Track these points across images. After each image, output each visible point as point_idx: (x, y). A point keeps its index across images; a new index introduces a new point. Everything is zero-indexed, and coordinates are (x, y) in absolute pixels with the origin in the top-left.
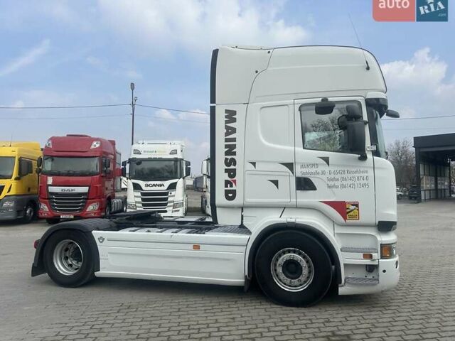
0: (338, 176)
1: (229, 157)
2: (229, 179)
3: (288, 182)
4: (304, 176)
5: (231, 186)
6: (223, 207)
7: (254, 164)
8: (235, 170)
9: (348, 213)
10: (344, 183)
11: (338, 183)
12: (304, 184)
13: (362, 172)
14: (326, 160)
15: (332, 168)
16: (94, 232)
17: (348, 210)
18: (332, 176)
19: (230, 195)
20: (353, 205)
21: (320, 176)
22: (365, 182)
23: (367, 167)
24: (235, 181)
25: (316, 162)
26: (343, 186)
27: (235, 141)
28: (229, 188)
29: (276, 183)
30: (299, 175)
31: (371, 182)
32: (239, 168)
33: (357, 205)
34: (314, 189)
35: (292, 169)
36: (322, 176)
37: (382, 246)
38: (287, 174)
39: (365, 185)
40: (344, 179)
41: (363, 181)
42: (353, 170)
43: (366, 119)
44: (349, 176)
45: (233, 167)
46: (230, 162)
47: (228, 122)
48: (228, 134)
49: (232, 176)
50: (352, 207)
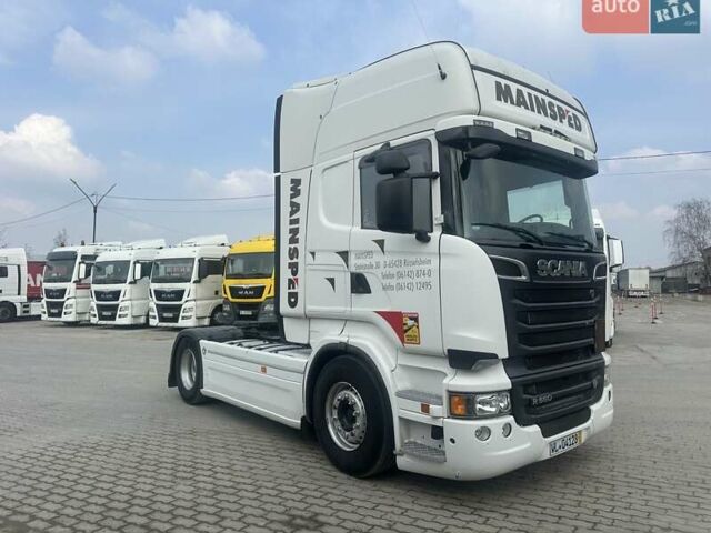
0: (394, 270)
1: (292, 246)
2: (292, 277)
3: (344, 282)
4: (358, 271)
5: (294, 288)
6: (289, 317)
7: (313, 254)
8: (297, 263)
9: (406, 331)
10: (401, 281)
11: (393, 282)
12: (360, 285)
13: (423, 262)
14: (381, 243)
15: (388, 258)
16: (202, 342)
17: (405, 328)
18: (387, 270)
19: (293, 299)
20: (411, 319)
21: (374, 271)
22: (426, 279)
23: (429, 254)
24: (297, 280)
25: (370, 249)
26: (400, 287)
27: (298, 223)
28: (292, 290)
29: (332, 281)
30: (354, 270)
31: (434, 279)
32: (300, 260)
33: (416, 319)
34: (369, 292)
35: (346, 260)
36: (379, 272)
37: (452, 394)
38: (342, 268)
39: (427, 285)
40: (400, 275)
41: (423, 279)
42: (413, 258)
43: (436, 169)
44: (407, 269)
45: (295, 260)
46: (293, 253)
47: (292, 196)
48: (292, 214)
49: (294, 273)
50: (410, 323)
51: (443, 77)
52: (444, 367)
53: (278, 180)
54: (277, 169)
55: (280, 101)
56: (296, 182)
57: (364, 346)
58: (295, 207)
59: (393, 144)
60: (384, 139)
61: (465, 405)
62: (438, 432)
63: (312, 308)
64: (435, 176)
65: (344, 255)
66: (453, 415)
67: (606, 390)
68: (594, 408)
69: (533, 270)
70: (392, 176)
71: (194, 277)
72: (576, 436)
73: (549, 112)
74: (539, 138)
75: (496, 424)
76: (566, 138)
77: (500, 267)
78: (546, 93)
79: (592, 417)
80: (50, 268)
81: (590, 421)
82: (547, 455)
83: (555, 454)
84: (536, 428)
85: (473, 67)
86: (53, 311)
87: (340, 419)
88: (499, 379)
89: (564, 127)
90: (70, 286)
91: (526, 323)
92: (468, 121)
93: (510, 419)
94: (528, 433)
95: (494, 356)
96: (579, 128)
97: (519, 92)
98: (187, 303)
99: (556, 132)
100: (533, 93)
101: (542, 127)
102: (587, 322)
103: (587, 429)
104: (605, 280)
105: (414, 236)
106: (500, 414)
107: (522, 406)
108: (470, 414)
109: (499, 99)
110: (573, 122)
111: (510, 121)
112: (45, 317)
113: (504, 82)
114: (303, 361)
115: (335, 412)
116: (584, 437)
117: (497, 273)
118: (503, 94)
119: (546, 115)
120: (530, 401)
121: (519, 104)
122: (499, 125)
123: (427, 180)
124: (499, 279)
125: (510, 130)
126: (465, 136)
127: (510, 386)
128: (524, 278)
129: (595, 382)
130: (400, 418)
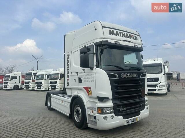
1: (68, 71)
3: (77, 80)
7: (72, 73)
9: (89, 92)
10: (88, 79)
11: (86, 80)
12: (80, 81)
13: (92, 75)
14: (84, 70)
15: (85, 74)
16: (51, 95)
18: (85, 77)
19: (68, 84)
23: (93, 73)
25: (82, 72)
26: (88, 81)
27: (69, 65)
28: (68, 82)
29: (75, 79)
30: (79, 77)
31: (94, 79)
33: (91, 89)
34: (82, 82)
35: (77, 74)
36: (83, 77)
37: (98, 108)
38: (76, 76)
39: (93, 80)
40: (88, 78)
41: (92, 79)
42: (90, 74)
43: (95, 52)
44: (89, 76)
45: (68, 74)
46: (68, 73)
47: (68, 59)
48: (68, 63)
49: (68, 78)
50: (90, 90)
51: (96, 30)
52: (97, 101)
53: (65, 55)
54: (64, 53)
55: (65, 36)
56: (68, 55)
57: (81, 96)
58: (68, 61)
59: (87, 46)
60: (84, 45)
61: (101, 111)
62: (95, 118)
63: (72, 86)
64: (94, 54)
65: (77, 73)
66: (98, 113)
67: (146, 107)
68: (141, 112)
69: (120, 76)
70: (84, 54)
71: (59, 78)
72: (135, 119)
73: (126, 36)
74: (122, 43)
75: (109, 116)
76: (131, 42)
77: (110, 76)
78: (126, 32)
79: (141, 114)
80: (26, 77)
81: (140, 115)
82: (126, 124)
83: (128, 124)
84: (122, 117)
85: (103, 27)
86: (27, 87)
87: (77, 114)
88: (110, 104)
89: (131, 40)
90: (31, 81)
91: (118, 90)
92: (101, 40)
93: (113, 114)
94: (119, 118)
95: (108, 98)
96: (137, 39)
97: (117, 32)
98: (57, 85)
99: (128, 41)
100: (121, 32)
101: (123, 40)
102: (138, 89)
103: (139, 117)
104: (145, 78)
105: (89, 68)
106: (110, 113)
107: (117, 111)
108: (102, 113)
109: (110, 34)
110: (134, 38)
111: (113, 39)
112: (25, 88)
113: (112, 30)
114: (70, 99)
115: (76, 112)
116: (138, 120)
117: (109, 77)
118: (111, 33)
119: (125, 37)
120: (119, 110)
121: (116, 35)
122: (109, 41)
123: (93, 55)
124: (109, 79)
125: (113, 42)
126: (101, 44)
127: (113, 106)
128: (117, 78)
129: (141, 105)
130: (88, 114)
